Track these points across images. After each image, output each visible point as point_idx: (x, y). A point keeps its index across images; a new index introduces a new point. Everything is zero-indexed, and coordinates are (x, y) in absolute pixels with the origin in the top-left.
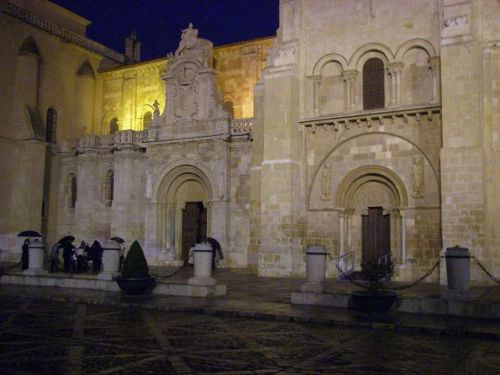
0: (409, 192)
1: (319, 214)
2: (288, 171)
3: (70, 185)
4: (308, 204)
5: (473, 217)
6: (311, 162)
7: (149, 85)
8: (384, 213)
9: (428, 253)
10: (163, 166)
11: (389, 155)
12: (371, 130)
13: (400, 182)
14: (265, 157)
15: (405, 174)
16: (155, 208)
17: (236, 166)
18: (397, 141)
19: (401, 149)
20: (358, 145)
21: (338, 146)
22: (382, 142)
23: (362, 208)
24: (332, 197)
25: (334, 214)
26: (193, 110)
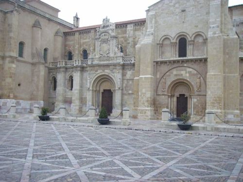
0: (196, 89)
1: (161, 97)
3: (53, 81)
4: (157, 93)
5: (218, 99)
6: (158, 76)
7: (86, 39)
8: (185, 96)
9: (201, 111)
10: (94, 75)
11: (188, 75)
12: (181, 65)
13: (192, 85)
14: (141, 74)
15: (194, 82)
16: (91, 92)
18: (191, 70)
19: (192, 73)
20: (177, 70)
21: (169, 70)
22: (185, 70)
23: (177, 94)
24: (166, 90)
25: (167, 97)
26: (107, 52)
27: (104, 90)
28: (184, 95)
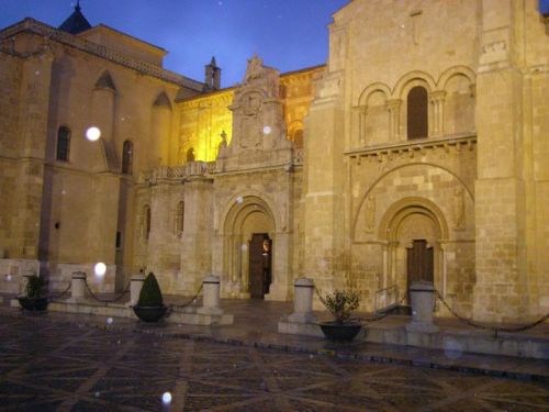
0: (451, 225)
1: (363, 247)
2: (330, 203)
3: (145, 216)
5: (506, 251)
6: (356, 194)
8: (428, 246)
10: (229, 198)
11: (430, 186)
12: (413, 161)
13: (441, 213)
14: (310, 190)
15: (446, 206)
16: (221, 239)
17: (299, 197)
18: (439, 171)
19: (442, 179)
20: (402, 176)
21: (384, 176)
22: (424, 173)
23: (407, 241)
28: (424, 241)
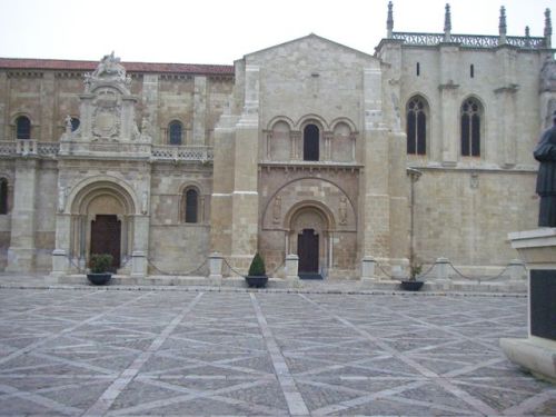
0: (338, 221)
1: (271, 233)
2: (257, 200)
4: (263, 225)
5: (384, 239)
6: (265, 194)
8: (315, 233)
9: (348, 261)
10: (77, 180)
11: (323, 194)
12: (312, 176)
13: (330, 212)
14: (235, 189)
16: (68, 220)
18: (328, 185)
19: (331, 191)
20: (302, 185)
21: (288, 184)
22: (319, 185)
23: (299, 230)
24: (282, 221)
25: (282, 234)
26: (114, 132)
27: (98, 216)
28: (312, 231)
